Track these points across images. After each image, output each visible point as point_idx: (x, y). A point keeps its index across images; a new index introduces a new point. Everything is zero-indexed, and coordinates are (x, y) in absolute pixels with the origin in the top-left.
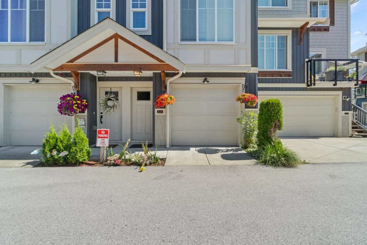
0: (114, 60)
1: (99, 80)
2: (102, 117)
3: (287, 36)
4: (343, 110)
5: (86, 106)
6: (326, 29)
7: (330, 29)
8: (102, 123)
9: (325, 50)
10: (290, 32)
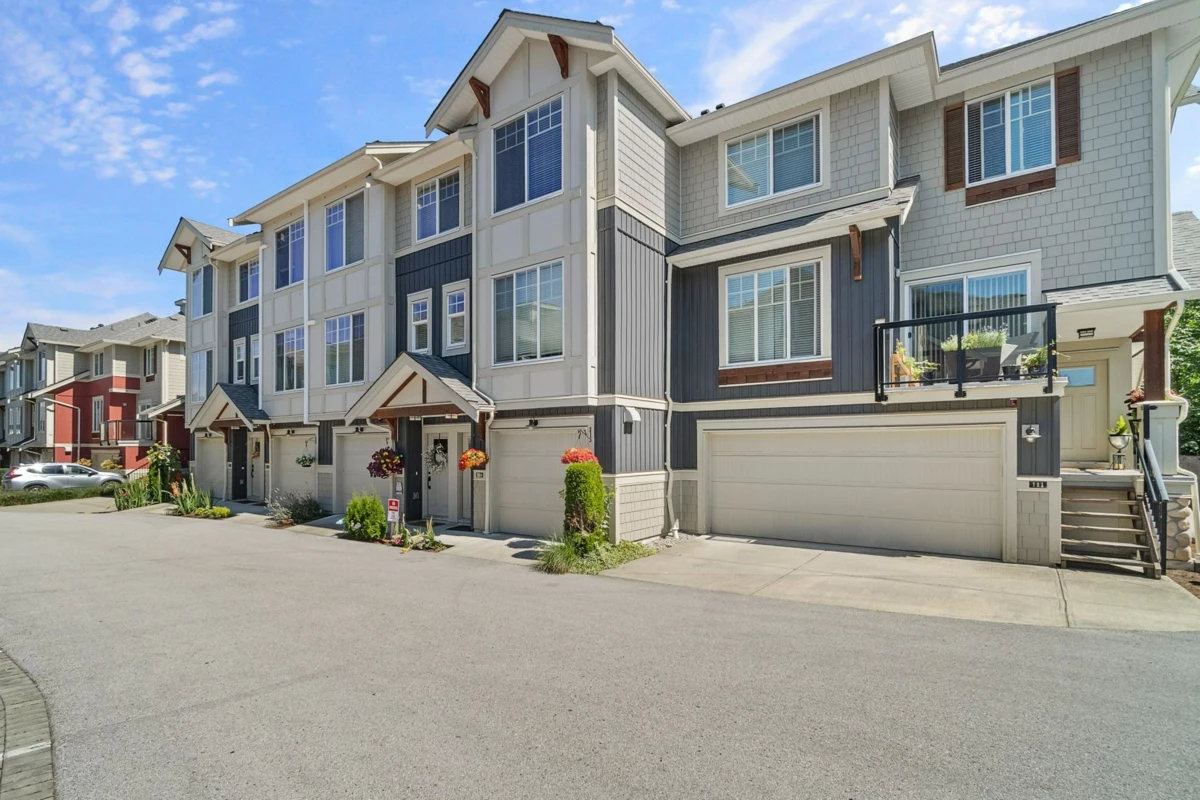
0: (421, 401)
1: (425, 423)
2: (429, 479)
3: (818, 264)
4: (1020, 473)
5: (400, 466)
6: (1045, 181)
7: (1059, 176)
8: (429, 487)
9: (1036, 255)
10: (827, 249)
